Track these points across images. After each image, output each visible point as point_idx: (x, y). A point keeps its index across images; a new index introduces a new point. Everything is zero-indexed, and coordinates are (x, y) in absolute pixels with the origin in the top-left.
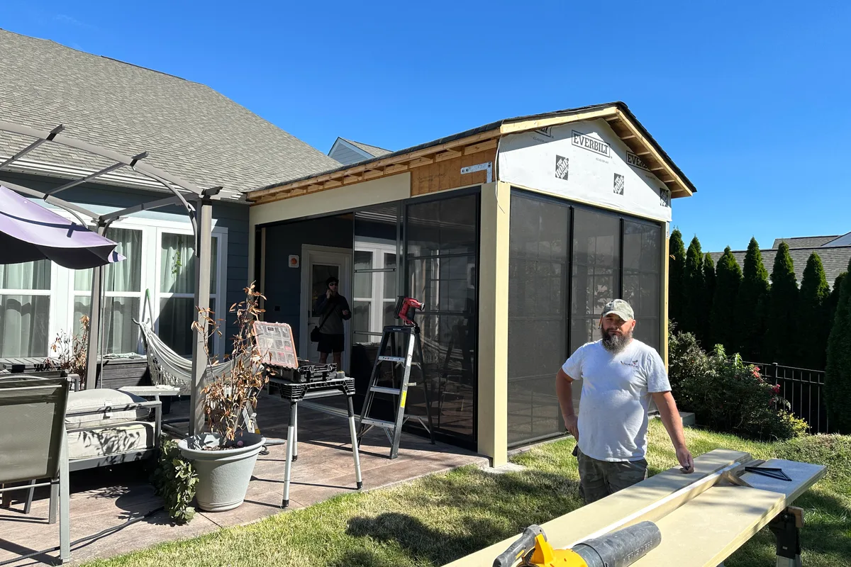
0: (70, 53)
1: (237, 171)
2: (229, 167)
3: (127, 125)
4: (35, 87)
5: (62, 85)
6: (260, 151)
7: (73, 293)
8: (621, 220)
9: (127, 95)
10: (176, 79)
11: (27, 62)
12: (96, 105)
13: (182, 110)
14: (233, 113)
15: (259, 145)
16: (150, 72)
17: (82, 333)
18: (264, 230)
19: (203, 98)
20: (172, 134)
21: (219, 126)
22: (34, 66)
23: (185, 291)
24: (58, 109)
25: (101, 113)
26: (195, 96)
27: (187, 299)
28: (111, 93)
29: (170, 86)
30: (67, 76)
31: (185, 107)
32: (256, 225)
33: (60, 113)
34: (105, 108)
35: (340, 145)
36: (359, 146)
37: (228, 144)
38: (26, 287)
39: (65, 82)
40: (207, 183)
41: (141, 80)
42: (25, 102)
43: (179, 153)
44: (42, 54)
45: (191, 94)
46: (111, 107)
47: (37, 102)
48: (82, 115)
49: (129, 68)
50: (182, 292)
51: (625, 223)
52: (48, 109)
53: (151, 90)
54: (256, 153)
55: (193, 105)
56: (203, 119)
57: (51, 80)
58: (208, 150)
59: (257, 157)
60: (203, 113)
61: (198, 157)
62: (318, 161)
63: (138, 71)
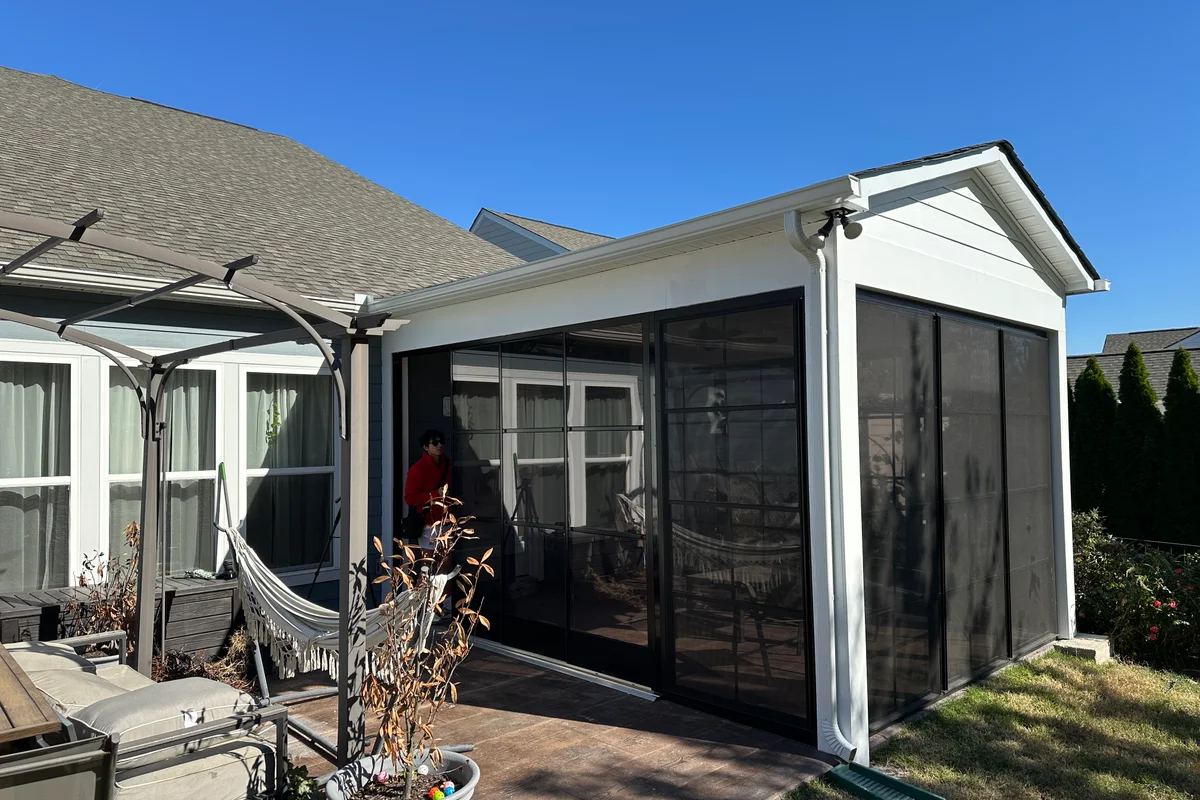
0: (84, 95)
1: (356, 267)
2: (343, 262)
3: (180, 200)
4: (35, 146)
5: (76, 141)
6: (384, 235)
7: (107, 480)
8: (1000, 332)
9: (175, 153)
10: (243, 129)
11: (21, 108)
12: (129, 170)
13: (259, 175)
14: (333, 177)
15: (381, 225)
16: (204, 121)
17: (128, 553)
18: (405, 360)
19: (287, 156)
20: (248, 211)
21: (316, 197)
22: (31, 114)
23: (286, 463)
24: (73, 179)
25: (139, 183)
26: (276, 154)
27: (290, 476)
28: (151, 153)
29: (236, 139)
30: (81, 127)
31: (263, 170)
32: (393, 354)
33: (75, 185)
34: (143, 176)
35: (485, 219)
36: (514, 220)
37: (335, 225)
38: (30, 474)
39: (81, 137)
40: (315, 289)
41: (192, 130)
42: (20, 169)
43: (266, 242)
44: (43, 96)
45: (268, 150)
46: (153, 174)
47: (37, 169)
48: (111, 188)
49: (172, 115)
50: (281, 466)
51: (1005, 336)
52: (57, 179)
53: (210, 145)
54: (379, 238)
55: (274, 168)
56: (293, 188)
57: (59, 135)
58: (309, 235)
59: (381, 245)
60: (290, 178)
61: (295, 248)
62: (469, 247)
63: (187, 119)
